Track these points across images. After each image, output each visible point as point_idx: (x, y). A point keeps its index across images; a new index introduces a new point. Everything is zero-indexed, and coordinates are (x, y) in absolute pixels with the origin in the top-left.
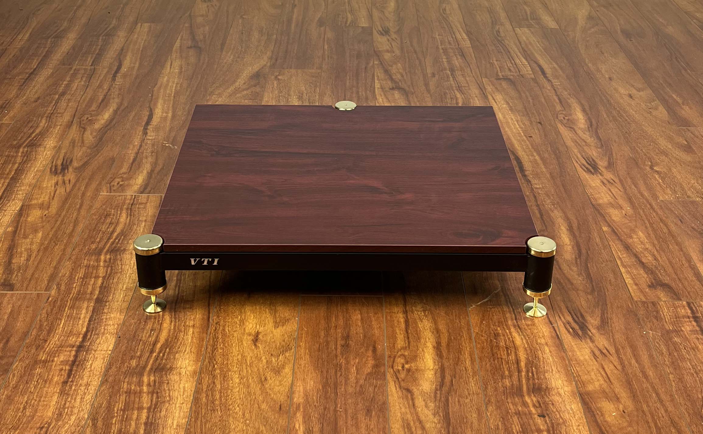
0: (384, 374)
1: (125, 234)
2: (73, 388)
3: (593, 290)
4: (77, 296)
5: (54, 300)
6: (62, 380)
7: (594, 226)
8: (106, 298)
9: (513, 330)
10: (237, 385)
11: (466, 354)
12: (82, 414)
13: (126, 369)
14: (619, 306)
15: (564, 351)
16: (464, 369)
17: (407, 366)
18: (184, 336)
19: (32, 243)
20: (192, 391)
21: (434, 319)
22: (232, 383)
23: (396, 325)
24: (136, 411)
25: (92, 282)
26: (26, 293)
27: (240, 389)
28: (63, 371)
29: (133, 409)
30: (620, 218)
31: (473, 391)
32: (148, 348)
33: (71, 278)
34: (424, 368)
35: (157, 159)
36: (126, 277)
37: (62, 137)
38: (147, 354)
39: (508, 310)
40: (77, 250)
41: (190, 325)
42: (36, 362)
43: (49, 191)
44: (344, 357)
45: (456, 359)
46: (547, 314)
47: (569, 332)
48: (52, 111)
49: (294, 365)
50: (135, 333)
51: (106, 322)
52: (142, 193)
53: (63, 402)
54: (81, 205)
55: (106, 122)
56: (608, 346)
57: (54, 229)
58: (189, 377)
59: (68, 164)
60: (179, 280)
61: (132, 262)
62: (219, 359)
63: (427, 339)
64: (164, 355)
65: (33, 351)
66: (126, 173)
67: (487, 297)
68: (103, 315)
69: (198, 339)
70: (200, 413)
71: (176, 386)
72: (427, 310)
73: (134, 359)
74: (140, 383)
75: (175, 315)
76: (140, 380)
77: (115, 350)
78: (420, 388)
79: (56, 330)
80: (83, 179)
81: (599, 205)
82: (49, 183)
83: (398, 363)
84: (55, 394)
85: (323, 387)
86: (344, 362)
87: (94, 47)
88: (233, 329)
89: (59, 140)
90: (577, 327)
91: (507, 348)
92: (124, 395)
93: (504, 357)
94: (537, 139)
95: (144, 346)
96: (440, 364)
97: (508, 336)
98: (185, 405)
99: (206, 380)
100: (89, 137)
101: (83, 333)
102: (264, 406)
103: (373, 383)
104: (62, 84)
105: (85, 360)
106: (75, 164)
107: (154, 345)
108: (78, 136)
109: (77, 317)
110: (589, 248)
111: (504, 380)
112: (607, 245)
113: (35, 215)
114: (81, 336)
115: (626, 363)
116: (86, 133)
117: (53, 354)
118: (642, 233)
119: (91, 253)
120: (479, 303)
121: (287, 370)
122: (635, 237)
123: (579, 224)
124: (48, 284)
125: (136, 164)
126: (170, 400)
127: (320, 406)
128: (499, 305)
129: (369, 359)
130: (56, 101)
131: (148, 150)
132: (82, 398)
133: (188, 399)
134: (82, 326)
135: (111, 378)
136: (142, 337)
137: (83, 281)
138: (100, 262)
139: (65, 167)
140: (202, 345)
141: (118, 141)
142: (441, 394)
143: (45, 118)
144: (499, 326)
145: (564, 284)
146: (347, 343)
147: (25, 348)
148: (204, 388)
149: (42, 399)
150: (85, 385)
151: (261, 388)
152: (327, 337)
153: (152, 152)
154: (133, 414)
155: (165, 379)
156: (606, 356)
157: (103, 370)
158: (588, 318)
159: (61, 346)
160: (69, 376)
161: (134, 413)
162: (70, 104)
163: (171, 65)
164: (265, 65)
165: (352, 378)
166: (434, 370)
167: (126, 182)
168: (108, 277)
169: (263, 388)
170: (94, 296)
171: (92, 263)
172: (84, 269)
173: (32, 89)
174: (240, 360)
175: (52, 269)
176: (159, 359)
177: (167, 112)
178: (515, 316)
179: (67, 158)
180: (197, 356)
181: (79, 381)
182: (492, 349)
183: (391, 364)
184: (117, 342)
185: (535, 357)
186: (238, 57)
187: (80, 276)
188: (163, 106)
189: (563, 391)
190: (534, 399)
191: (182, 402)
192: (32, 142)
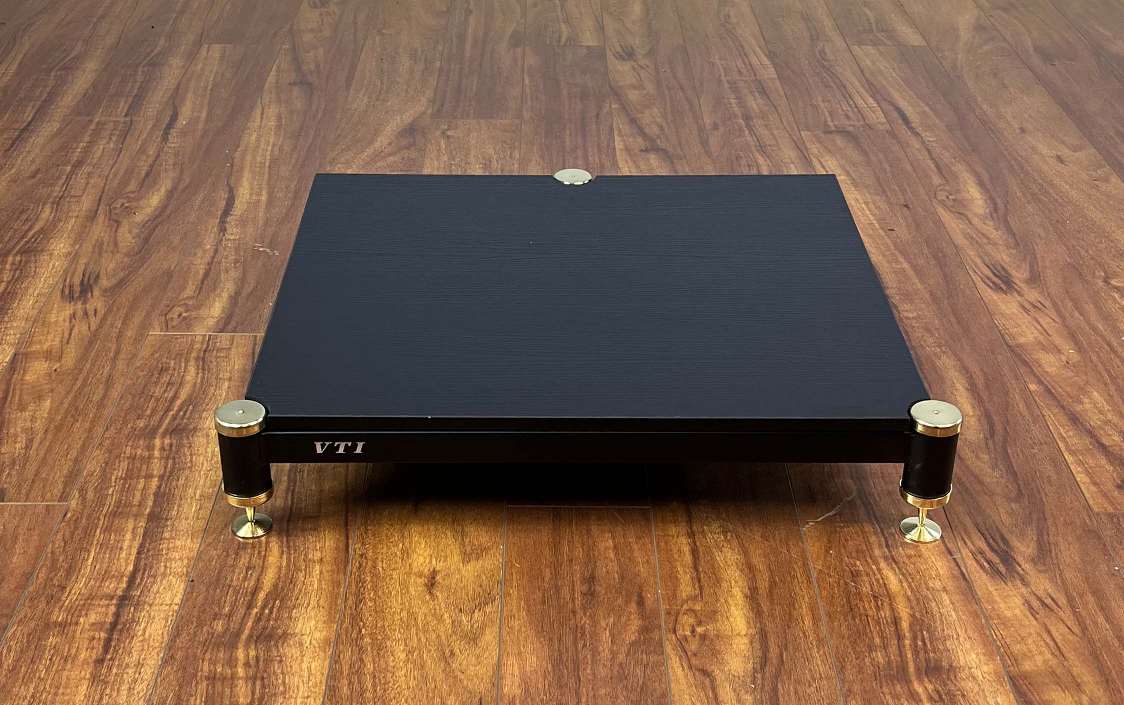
0: (660, 643)
1: (195, 402)
2: (114, 671)
3: (1020, 494)
4: (115, 509)
5: (75, 517)
6: (94, 657)
7: (1013, 382)
8: (166, 513)
9: (883, 565)
10: (402, 663)
11: (804, 607)
13: (206, 635)
14: (1068, 521)
15: (978, 602)
16: (801, 635)
17: (699, 630)
18: (305, 578)
19: (33, 419)
20: (323, 674)
21: (742, 546)
22: (393, 661)
23: (676, 557)
25: (140, 486)
26: (25, 506)
27: (407, 670)
28: (95, 641)
30: (1058, 369)
31: (820, 674)
32: (242, 600)
33: (104, 478)
34: (729, 633)
35: (244, 274)
36: (199, 476)
37: (79, 237)
38: (242, 611)
39: (872, 530)
40: (112, 429)
41: (316, 559)
42: (47, 626)
43: (60, 329)
44: (588, 614)
45: (787, 618)
46: (942, 537)
47: (982, 567)
48: (61, 194)
49: (500, 628)
50: (219, 573)
51: (167, 554)
52: (221, 331)
53: (97, 697)
54: (117, 352)
55: (155, 210)
56: (1054, 592)
57: (72, 395)
58: (317, 649)
59: (91, 282)
60: (292, 481)
61: (209, 450)
62: (369, 618)
63: (733, 582)
64: (271, 612)
65: (42, 605)
66: (193, 297)
67: (834, 506)
68: (162, 542)
69: (330, 583)
71: (295, 666)
72: (729, 531)
73: (219, 620)
74: (231, 662)
75: (288, 541)
76: (231, 655)
77: (185, 602)
78: (726, 669)
79: (80, 569)
80: (118, 309)
81: (1019, 346)
82: (61, 314)
83: (684, 626)
84: (83, 681)
85: (553, 666)
86: (588, 622)
87: (130, 84)
88: (389, 565)
89: (76, 242)
90: (996, 559)
91: (874, 597)
92: (204, 684)
93: (870, 613)
94: (903, 233)
95: (237, 597)
96: (758, 625)
97: (875, 575)
99: (347, 656)
100: (127, 237)
101: (128, 574)
102: (451, 701)
103: (642, 659)
104: (77, 148)
105: (133, 621)
106: (105, 283)
107: (254, 594)
108: (107, 235)
109: (117, 545)
110: (1008, 421)
111: (874, 653)
112: (1039, 416)
113: (37, 370)
114: (125, 579)
115: (1088, 622)
116: (121, 229)
117: (77, 611)
118: (1099, 393)
119: (136, 435)
120: (822, 518)
121: (489, 637)
122: (1087, 400)
123: (987, 380)
124: (64, 487)
125: (209, 282)
126: (285, 691)
127: (551, 700)
128: (856, 522)
129: (633, 617)
130: (67, 178)
131: (228, 256)
132: (130, 688)
133: (317, 689)
134: (126, 562)
135: (180, 653)
136: (232, 581)
137: (125, 484)
138: (153, 450)
139: (86, 288)
140: (338, 593)
141: (176, 242)
142: (763, 678)
143: (48, 205)
144: (858, 559)
145: (968, 485)
146: (593, 589)
147: (27, 601)
148: (344, 669)
149: (61, 691)
150: (135, 665)
151: (445, 669)
152: (556, 578)
153: (237, 261)
155: (276, 654)
156: (1052, 610)
157: (166, 637)
158: (1015, 542)
159: (90, 597)
160: (106, 650)
162: (92, 181)
163: (262, 114)
164: (424, 113)
165: (604, 651)
166: (749, 636)
167: (193, 313)
168: (169, 477)
169: (447, 669)
170: (146, 509)
171: (139, 452)
172: (126, 463)
173: (26, 156)
174: (405, 619)
175: (71, 464)
176: (264, 620)
177: (259, 194)
178: (886, 539)
179: (90, 273)
180: (329, 613)
181: (124, 658)
182: (848, 599)
183: (671, 626)
184: (189, 590)
185: (927, 612)
186: (377, 100)
187: (120, 474)
188: (251, 184)
189: (979, 672)
190: (930, 687)
191: (306, 695)
192: (26, 247)
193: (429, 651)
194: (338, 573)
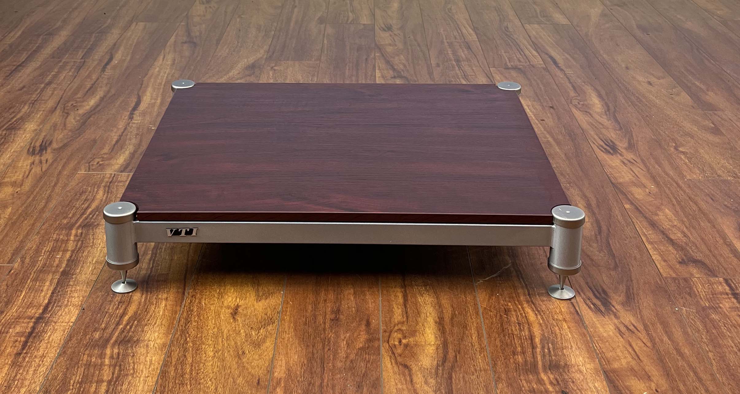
0: (378, 349)
2: (27, 359)
3: (616, 266)
4: (42, 268)
5: (16, 273)
6: (15, 352)
7: (615, 203)
8: (73, 271)
9: (525, 305)
10: (210, 358)
11: (473, 329)
12: (33, 386)
13: (88, 340)
14: (646, 282)
15: (585, 327)
16: (470, 346)
18: (155, 309)
20: (159, 364)
21: (435, 294)
22: (205, 357)
23: (393, 299)
24: (95, 384)
25: (59, 256)
27: (213, 362)
28: (17, 343)
29: (91, 382)
30: (643, 196)
31: (480, 367)
32: (114, 321)
33: (38, 251)
34: (424, 343)
35: (141, 141)
36: (97, 250)
37: (43, 122)
38: (113, 327)
39: (520, 286)
40: (46, 225)
41: (163, 298)
43: (24, 170)
44: (333, 331)
45: (461, 335)
47: (589, 307)
48: (36, 98)
49: (276, 339)
50: (101, 305)
51: (70, 294)
52: (122, 172)
53: (14, 374)
54: (56, 184)
55: (91, 107)
56: (635, 322)
57: (25, 205)
58: (157, 349)
59: (47, 145)
60: (154, 254)
62: (193, 332)
63: (428, 314)
64: (131, 328)
66: (107, 153)
67: (496, 272)
68: (68, 287)
69: (171, 312)
70: (167, 387)
71: (142, 358)
72: (428, 285)
73: (97, 332)
74: (102, 356)
76: (102, 353)
77: (77, 322)
78: (419, 364)
79: (15, 301)
80: (61, 160)
81: (619, 183)
82: (25, 163)
83: (394, 339)
84: (6, 365)
85: (308, 361)
86: (333, 336)
87: (86, 43)
88: (210, 302)
89: (41, 123)
90: (598, 303)
91: (519, 323)
92: (83, 369)
93: (515, 333)
94: (550, 122)
95: (110, 319)
96: (442, 339)
97: (520, 311)
98: (150, 378)
99: (176, 353)
100: (72, 121)
101: (44, 305)
102: (240, 380)
103: (365, 358)
104: (49, 75)
105: (43, 331)
106: (55, 145)
107: (122, 317)
108: (60, 121)
109: (39, 289)
110: (610, 225)
111: (516, 356)
112: (630, 222)
113: (6, 192)
114: (42, 308)
115: (657, 339)
116: (69, 117)
117: (8, 326)
118: (669, 210)
119: (61, 228)
121: (269, 344)
122: (661, 214)
124: (12, 257)
125: (119, 145)
126: (134, 373)
127: (304, 381)
128: (510, 281)
129: (362, 333)
130: (41, 90)
131: (132, 132)
132: (35, 370)
133: (154, 373)
134: (43, 298)
135: (70, 350)
136: (109, 309)
137: (50, 255)
138: (70, 236)
139: (43, 148)
140: (174, 318)
141: (101, 125)
142: (443, 370)
143: (27, 104)
144: (510, 302)
145: (583, 261)
146: (338, 317)
148: (173, 361)
150: (40, 357)
151: (238, 363)
152: (315, 311)
153: (137, 134)
154: (90, 387)
155: (130, 352)
156: (634, 333)
157: (62, 341)
158: (611, 294)
159: (19, 317)
160: (23, 348)
161: (92, 386)
162: (56, 92)
163: (164, 58)
164: (261, 58)
165: (341, 352)
166: (436, 345)
167: (106, 162)
168: (78, 251)
169: (240, 362)
170: (61, 268)
171: (61, 237)
172: (53, 243)
173: (18, 79)
174: (215, 333)
175: (18, 243)
176: (126, 332)
177: (156, 99)
178: (528, 291)
179: (47, 140)
180: (168, 328)
181: (34, 352)
182: (502, 325)
183: (386, 339)
184: (81, 314)
185: (552, 333)
186: (234, 51)
187: (47, 249)
188: (152, 94)
189: (584, 368)
190: (552, 377)
191: (147, 376)
192: (11, 126)
193: (229, 351)
194: (176, 306)
